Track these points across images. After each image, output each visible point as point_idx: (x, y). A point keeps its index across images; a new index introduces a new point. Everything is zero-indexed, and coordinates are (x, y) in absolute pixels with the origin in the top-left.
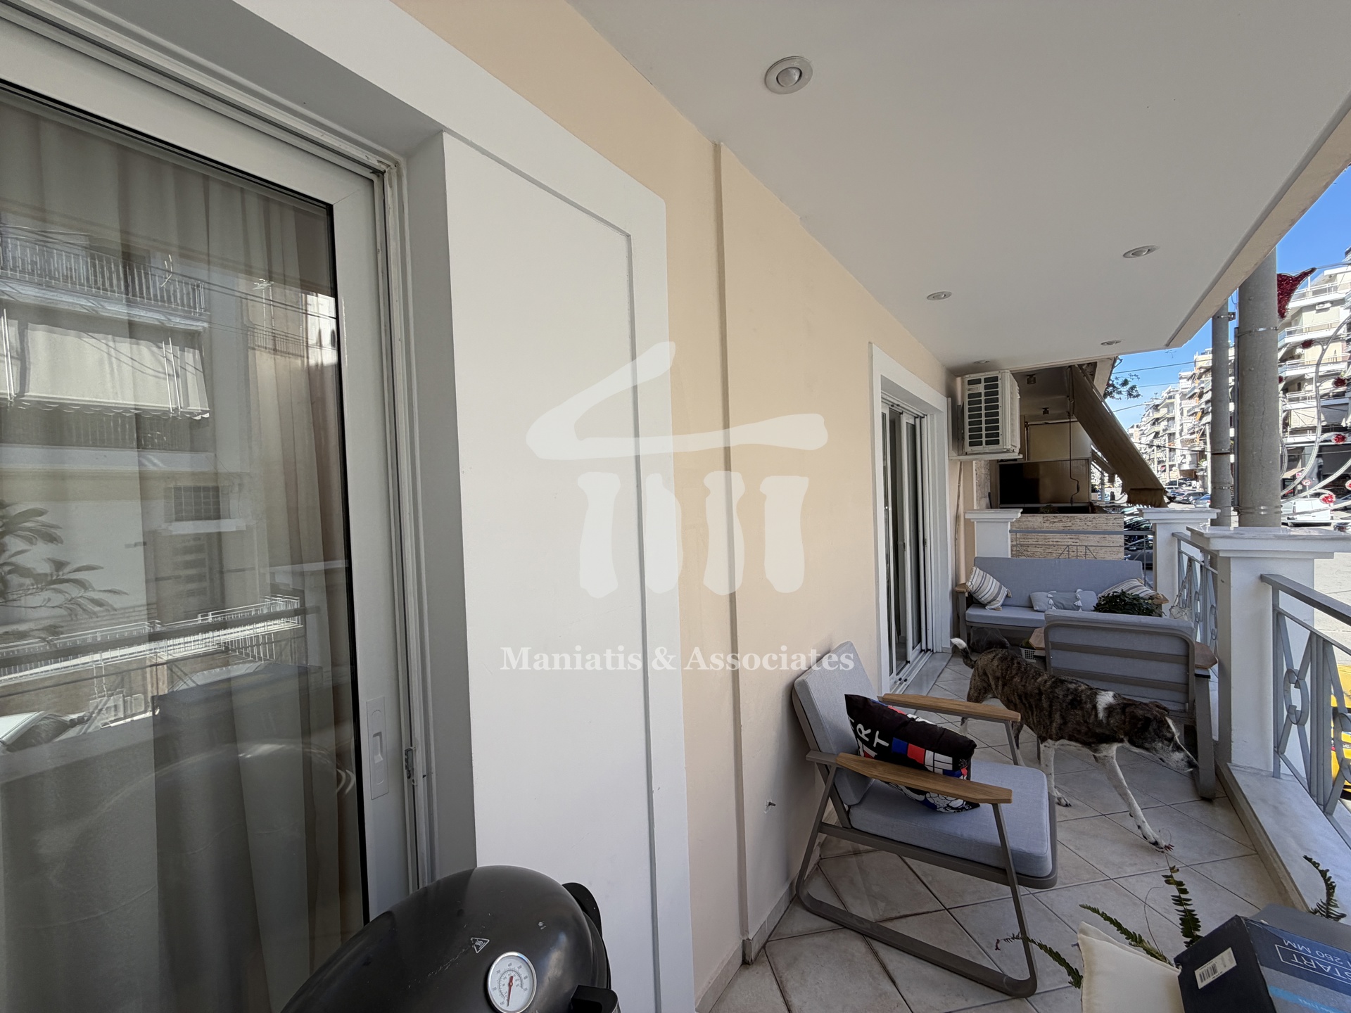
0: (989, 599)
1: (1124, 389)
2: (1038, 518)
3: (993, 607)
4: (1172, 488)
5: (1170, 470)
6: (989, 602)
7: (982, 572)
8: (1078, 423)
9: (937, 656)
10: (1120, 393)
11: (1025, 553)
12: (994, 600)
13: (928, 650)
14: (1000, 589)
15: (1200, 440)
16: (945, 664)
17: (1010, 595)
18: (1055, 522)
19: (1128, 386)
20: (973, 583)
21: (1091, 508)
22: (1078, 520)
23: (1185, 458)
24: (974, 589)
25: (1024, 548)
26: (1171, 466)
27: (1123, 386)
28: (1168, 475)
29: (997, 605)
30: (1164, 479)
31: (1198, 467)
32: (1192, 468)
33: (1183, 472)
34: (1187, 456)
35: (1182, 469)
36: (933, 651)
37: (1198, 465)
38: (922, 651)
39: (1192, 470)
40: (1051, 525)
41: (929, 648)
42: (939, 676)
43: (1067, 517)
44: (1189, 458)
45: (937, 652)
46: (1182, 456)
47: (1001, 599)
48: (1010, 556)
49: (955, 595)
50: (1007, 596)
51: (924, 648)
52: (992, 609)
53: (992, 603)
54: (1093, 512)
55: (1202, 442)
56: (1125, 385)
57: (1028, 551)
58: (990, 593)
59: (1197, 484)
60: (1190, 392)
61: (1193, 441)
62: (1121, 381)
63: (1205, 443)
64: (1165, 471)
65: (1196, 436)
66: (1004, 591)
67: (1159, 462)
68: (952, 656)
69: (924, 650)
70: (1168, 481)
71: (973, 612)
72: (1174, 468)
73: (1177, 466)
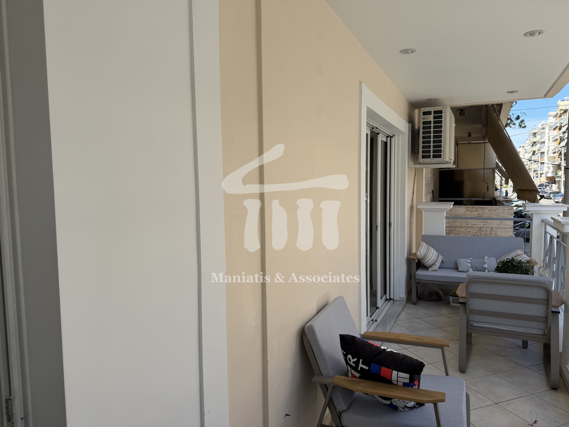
0: (431, 264)
1: (517, 122)
2: (463, 208)
3: (433, 269)
4: (541, 188)
5: (541, 177)
6: (431, 266)
7: (427, 245)
8: (489, 143)
9: (397, 303)
10: (515, 124)
11: (454, 232)
12: (434, 264)
13: (390, 299)
14: (438, 256)
16: (402, 308)
17: (444, 260)
18: (473, 211)
19: (520, 120)
20: (421, 253)
21: (493, 202)
22: (487, 210)
23: (549, 169)
24: (422, 257)
25: (454, 229)
26: (541, 174)
27: (516, 120)
28: (539, 180)
29: (435, 268)
30: (537, 182)
31: (556, 175)
32: (553, 176)
33: (548, 178)
34: (550, 168)
35: (547, 176)
36: (394, 299)
37: (556, 174)
38: (387, 300)
39: (553, 177)
40: (471, 213)
41: (391, 298)
42: (398, 317)
43: (481, 208)
44: (551, 169)
45: (396, 300)
47: (438, 264)
48: (445, 235)
49: (409, 261)
50: (442, 262)
51: (388, 298)
52: (432, 270)
53: (433, 266)
54: (496, 205)
55: (559, 159)
56: (518, 119)
57: (456, 231)
58: (431, 260)
59: (555, 187)
60: (554, 125)
63: (561, 160)
64: (537, 177)
65: (556, 155)
66: (441, 258)
68: (406, 303)
69: (388, 299)
70: (539, 184)
71: (421, 273)
72: (543, 175)
73: (544, 174)
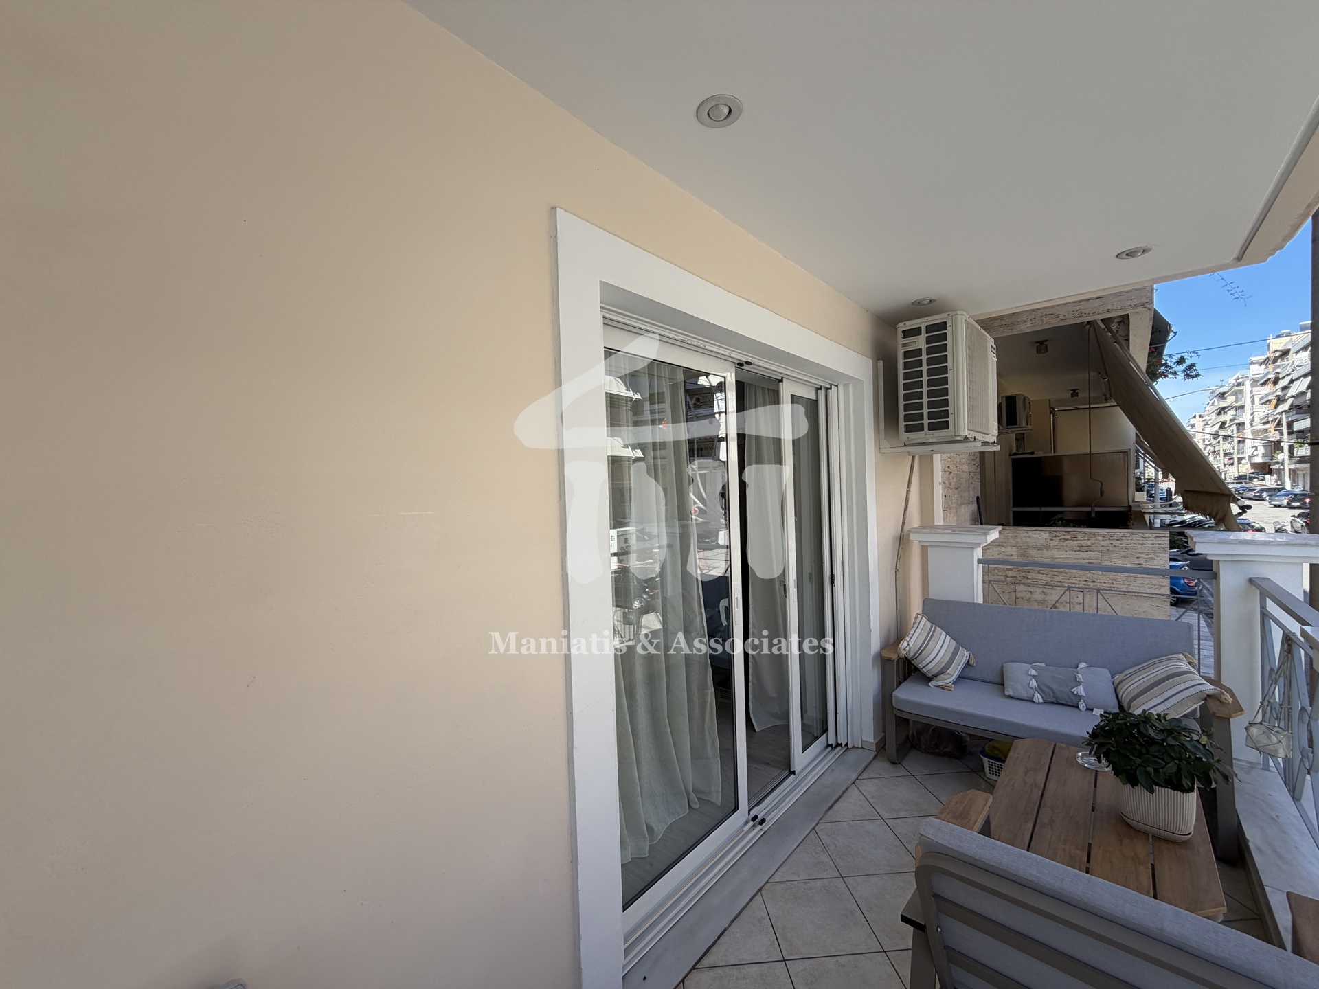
1: (1180, 368)
2: (1040, 532)
3: (940, 683)
5: (1239, 463)
8: (1118, 407)
10: (1175, 373)
13: (838, 745)
14: (955, 653)
15: (1276, 430)
17: (972, 661)
18: (1067, 540)
19: (1185, 365)
22: (1100, 538)
23: (1256, 450)
24: (912, 653)
26: (1240, 459)
27: (1178, 364)
28: (1236, 468)
29: (947, 682)
30: (1229, 474)
31: (1273, 460)
32: (1264, 461)
33: (1254, 465)
34: (1258, 448)
35: (1253, 462)
37: (1273, 457)
39: (1265, 463)
40: (1061, 544)
44: (1261, 450)
45: (853, 747)
46: (1253, 447)
47: (953, 672)
52: (939, 687)
53: (939, 678)
55: (1277, 432)
56: (1181, 364)
59: (1270, 481)
60: (1262, 378)
61: (1266, 431)
62: (1175, 358)
63: (1282, 434)
64: (1232, 464)
65: (1271, 426)
66: (963, 656)
67: (1226, 455)
69: (831, 745)
70: (1233, 478)
72: (1243, 461)
73: (1247, 458)
